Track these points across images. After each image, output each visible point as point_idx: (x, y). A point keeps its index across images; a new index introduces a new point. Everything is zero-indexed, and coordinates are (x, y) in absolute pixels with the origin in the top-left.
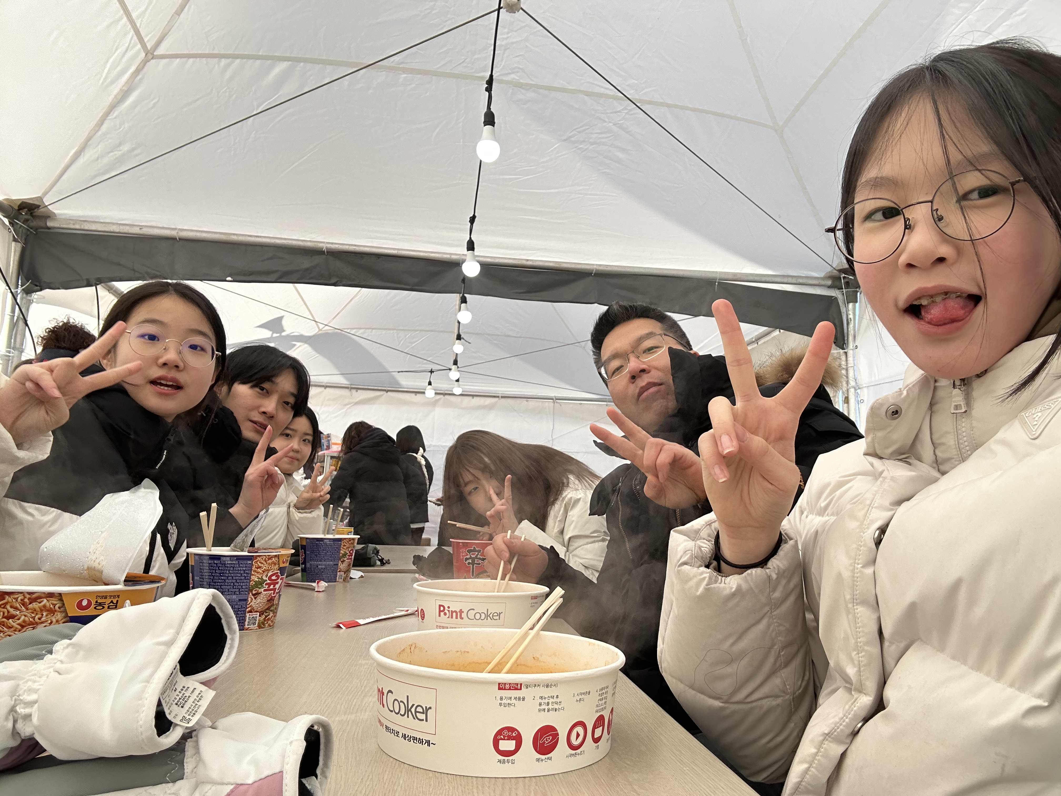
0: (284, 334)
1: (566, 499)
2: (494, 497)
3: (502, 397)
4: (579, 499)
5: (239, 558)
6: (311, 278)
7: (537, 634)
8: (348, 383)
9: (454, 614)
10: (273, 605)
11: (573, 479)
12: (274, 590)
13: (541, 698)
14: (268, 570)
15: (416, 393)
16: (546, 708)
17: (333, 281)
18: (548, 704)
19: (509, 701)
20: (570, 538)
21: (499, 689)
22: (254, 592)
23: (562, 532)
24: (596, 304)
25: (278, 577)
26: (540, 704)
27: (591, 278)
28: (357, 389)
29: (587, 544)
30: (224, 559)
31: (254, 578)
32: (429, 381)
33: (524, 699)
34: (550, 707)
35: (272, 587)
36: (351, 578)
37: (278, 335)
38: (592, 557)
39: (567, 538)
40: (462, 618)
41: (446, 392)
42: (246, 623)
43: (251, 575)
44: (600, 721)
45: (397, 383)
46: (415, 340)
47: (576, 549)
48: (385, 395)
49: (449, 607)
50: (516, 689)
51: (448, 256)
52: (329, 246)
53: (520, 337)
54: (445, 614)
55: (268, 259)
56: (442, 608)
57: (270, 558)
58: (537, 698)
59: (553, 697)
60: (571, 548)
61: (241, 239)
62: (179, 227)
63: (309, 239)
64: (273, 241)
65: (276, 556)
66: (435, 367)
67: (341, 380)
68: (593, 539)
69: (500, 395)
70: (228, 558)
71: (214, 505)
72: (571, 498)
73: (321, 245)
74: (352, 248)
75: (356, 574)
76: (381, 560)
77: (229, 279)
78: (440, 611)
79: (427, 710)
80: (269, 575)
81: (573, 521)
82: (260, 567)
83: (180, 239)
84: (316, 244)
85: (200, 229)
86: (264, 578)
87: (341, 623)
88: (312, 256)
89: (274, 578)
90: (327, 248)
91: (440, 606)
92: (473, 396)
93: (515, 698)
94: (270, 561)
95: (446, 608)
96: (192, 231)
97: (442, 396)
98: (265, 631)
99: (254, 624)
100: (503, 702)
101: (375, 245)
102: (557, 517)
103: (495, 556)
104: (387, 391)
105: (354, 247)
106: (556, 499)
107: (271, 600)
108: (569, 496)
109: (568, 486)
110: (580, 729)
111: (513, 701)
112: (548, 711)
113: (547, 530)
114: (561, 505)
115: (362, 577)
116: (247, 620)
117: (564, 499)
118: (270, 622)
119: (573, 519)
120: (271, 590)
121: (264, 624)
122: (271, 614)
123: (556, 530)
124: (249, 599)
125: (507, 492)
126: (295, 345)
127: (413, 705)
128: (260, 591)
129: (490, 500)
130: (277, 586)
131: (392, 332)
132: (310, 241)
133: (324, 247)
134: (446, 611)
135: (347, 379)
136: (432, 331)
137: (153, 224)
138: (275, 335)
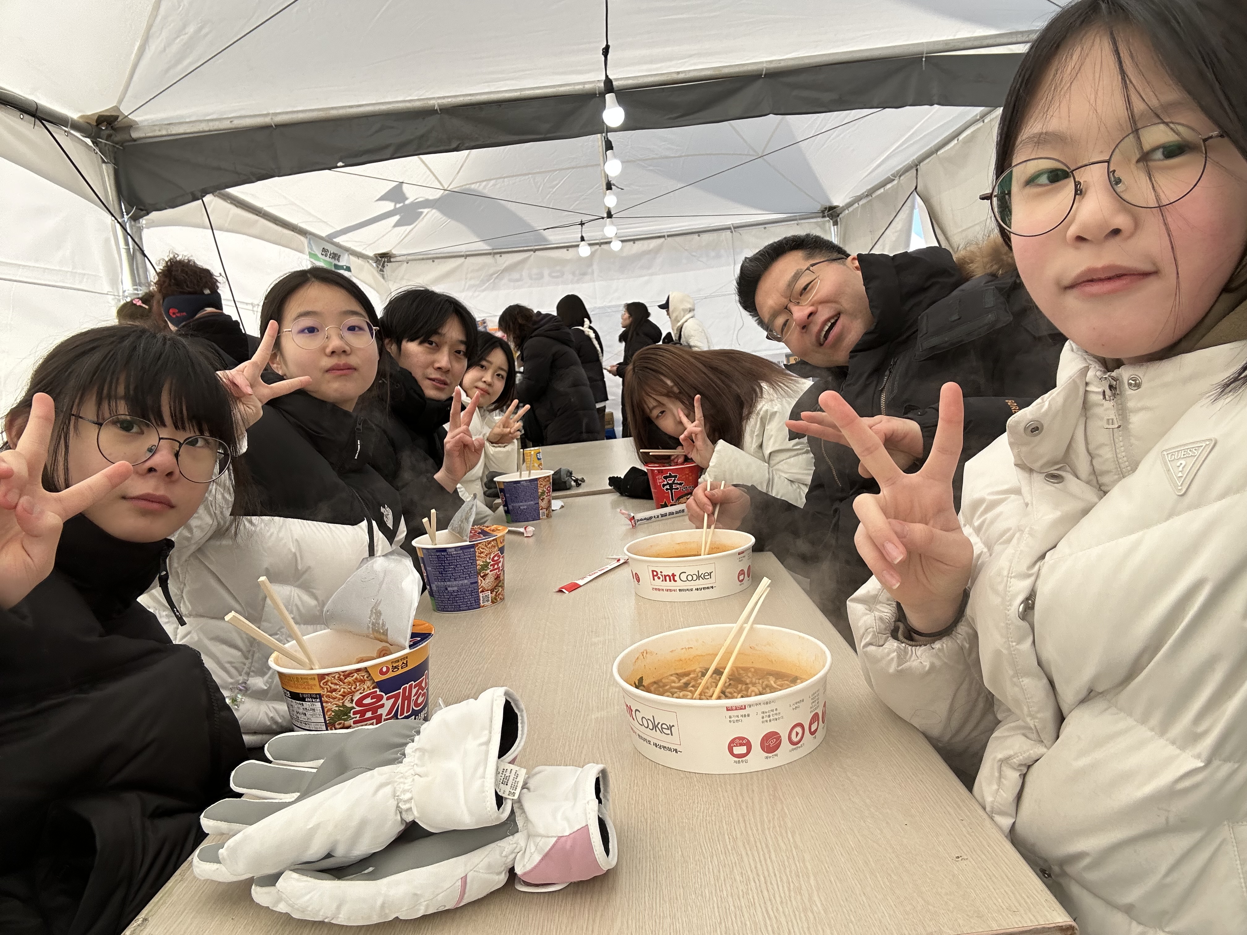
0: (407, 202)
1: (761, 413)
2: (685, 420)
3: (668, 236)
4: (776, 412)
5: (462, 548)
6: (429, 147)
7: (752, 627)
8: (489, 248)
9: (667, 578)
10: (500, 581)
11: (766, 387)
12: (498, 568)
13: (763, 713)
14: (490, 554)
15: (567, 247)
16: (768, 719)
17: (454, 145)
18: (769, 716)
19: (737, 718)
20: (770, 454)
21: (728, 710)
22: (482, 575)
23: (761, 446)
24: (771, 115)
25: (499, 556)
26: (763, 718)
27: (761, 81)
28: (501, 253)
29: (790, 457)
30: (450, 550)
31: (480, 563)
32: (580, 235)
33: (749, 715)
34: (771, 718)
35: (496, 567)
36: (553, 510)
37: (401, 204)
38: (798, 471)
39: (767, 452)
40: (675, 581)
41: (602, 241)
42: (481, 602)
43: (476, 560)
44: (815, 718)
45: (545, 239)
46: (555, 183)
47: (778, 463)
48: (533, 256)
49: (661, 572)
50: (742, 709)
51: (581, 87)
52: (440, 101)
53: (680, 157)
54: (659, 578)
55: (377, 132)
56: (655, 573)
57: (489, 543)
58: (760, 713)
59: (773, 711)
60: (772, 462)
61: (342, 112)
62: (271, 111)
63: (416, 98)
64: (377, 108)
65: (493, 540)
66: (585, 218)
67: (483, 247)
68: (796, 452)
69: (666, 234)
70: (453, 550)
71: (433, 511)
72: (767, 411)
73: (432, 102)
74: (467, 99)
75: (556, 504)
76: (576, 481)
77: (340, 164)
78: (654, 576)
79: (671, 728)
80: (492, 557)
81: (772, 435)
82: (482, 552)
83: (276, 126)
84: (426, 102)
85: (295, 109)
86: (488, 561)
87: (562, 588)
88: (424, 118)
89: (496, 558)
90: (439, 105)
91: (653, 571)
92: (634, 240)
93: (742, 716)
94: (490, 545)
95: (659, 573)
96: (287, 113)
97: (598, 247)
98: (499, 606)
99: (488, 601)
100: (732, 719)
101: (493, 89)
102: (754, 432)
103: (698, 510)
104: (535, 251)
105: (470, 98)
106: (750, 413)
107: (497, 578)
108: (764, 409)
109: (762, 397)
110: (799, 729)
111: (740, 718)
112: (770, 721)
113: (745, 448)
114: (757, 419)
115: (562, 507)
116: (481, 599)
117: (758, 413)
118: (500, 596)
119: (772, 433)
120: (496, 569)
121: (496, 599)
122: (500, 589)
123: (755, 445)
124: (479, 581)
125: (698, 413)
126: (422, 213)
127: (659, 723)
128: (487, 572)
129: (681, 423)
130: (500, 565)
131: (527, 177)
132: (419, 100)
133: (435, 103)
134: (659, 575)
135: (489, 245)
136: (573, 168)
137: (243, 113)
138: (398, 206)
